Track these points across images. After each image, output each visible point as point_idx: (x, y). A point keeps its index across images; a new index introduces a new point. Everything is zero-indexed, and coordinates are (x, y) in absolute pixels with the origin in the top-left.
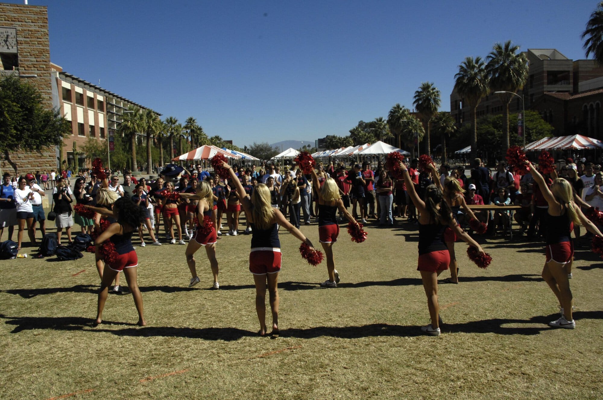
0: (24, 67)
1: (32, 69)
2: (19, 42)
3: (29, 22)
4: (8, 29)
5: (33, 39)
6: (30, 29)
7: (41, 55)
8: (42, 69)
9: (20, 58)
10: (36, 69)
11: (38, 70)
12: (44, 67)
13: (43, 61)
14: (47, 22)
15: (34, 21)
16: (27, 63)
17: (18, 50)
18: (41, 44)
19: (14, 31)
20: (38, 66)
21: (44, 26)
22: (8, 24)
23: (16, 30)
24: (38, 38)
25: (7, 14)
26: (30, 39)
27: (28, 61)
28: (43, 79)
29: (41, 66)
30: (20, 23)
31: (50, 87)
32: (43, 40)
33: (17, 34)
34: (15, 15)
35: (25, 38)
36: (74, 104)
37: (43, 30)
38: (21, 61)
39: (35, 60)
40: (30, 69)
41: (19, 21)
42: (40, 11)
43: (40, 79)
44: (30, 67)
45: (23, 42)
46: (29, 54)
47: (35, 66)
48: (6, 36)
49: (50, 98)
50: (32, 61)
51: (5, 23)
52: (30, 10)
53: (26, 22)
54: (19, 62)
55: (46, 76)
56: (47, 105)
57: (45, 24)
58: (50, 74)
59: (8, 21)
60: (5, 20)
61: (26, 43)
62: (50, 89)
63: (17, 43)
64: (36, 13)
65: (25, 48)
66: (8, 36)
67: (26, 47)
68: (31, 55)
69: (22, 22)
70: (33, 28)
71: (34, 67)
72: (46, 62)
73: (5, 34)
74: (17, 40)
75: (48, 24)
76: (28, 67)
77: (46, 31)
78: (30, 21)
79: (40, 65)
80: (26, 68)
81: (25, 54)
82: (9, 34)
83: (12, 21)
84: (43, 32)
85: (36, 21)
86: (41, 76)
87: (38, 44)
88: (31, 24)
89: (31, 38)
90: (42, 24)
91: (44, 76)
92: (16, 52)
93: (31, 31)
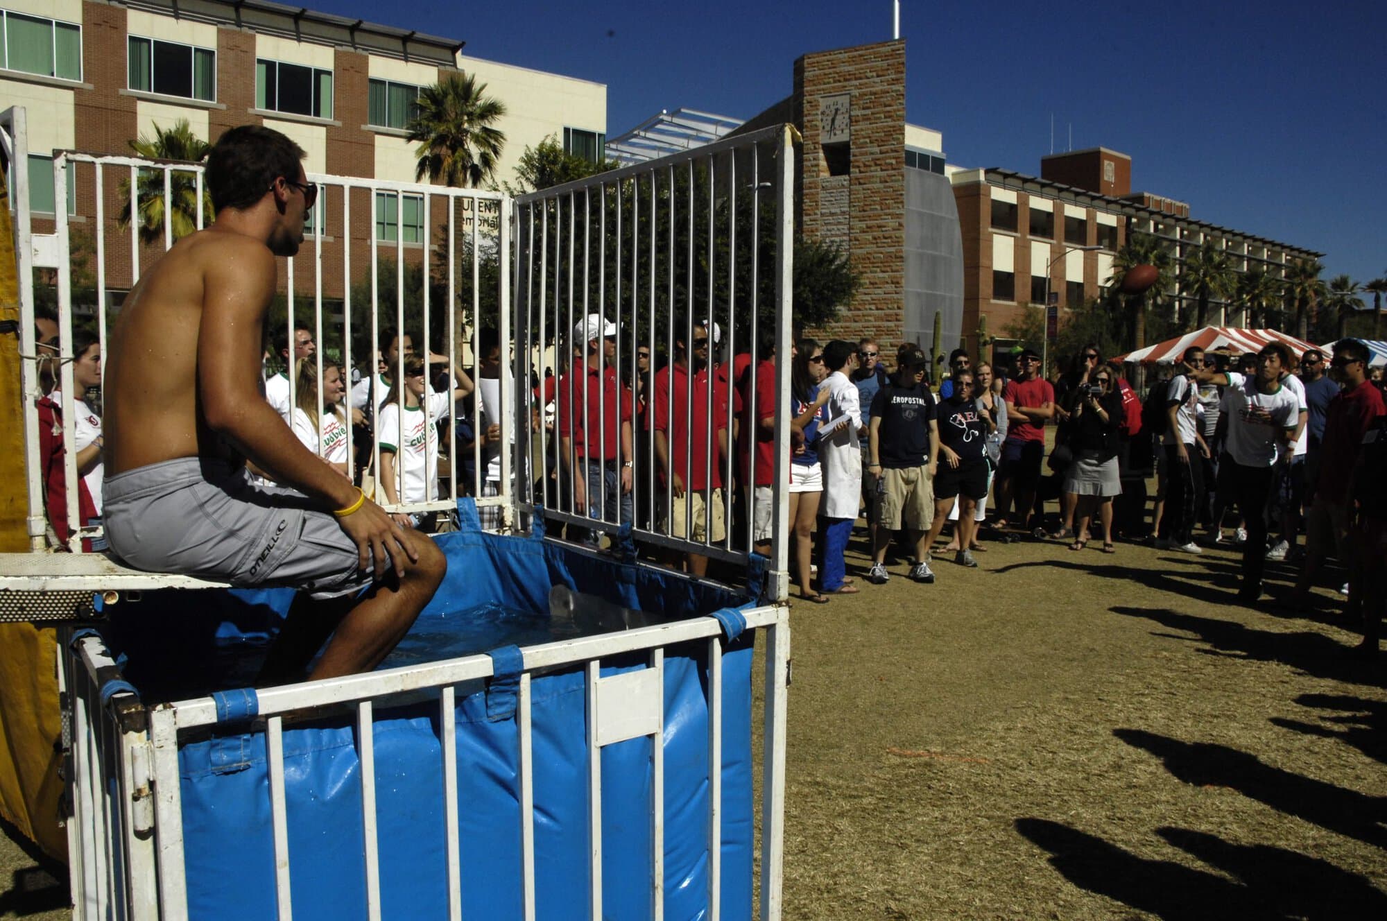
0: (858, 167)
1: (872, 169)
2: (853, 119)
3: (872, 77)
4: (837, 98)
5: (876, 110)
6: (873, 90)
7: (890, 138)
8: (890, 167)
9: (854, 150)
10: (878, 168)
11: (882, 170)
12: (894, 161)
13: (893, 151)
14: (905, 70)
15: (880, 73)
16: (863, 159)
17: (851, 135)
18: (890, 117)
19: (846, 99)
20: (883, 162)
21: (897, 80)
22: (838, 87)
23: (851, 96)
24: (886, 106)
25: (837, 70)
26: (873, 110)
27: (866, 154)
28: (890, 187)
29: (888, 161)
30: (857, 83)
31: (902, 202)
32: (895, 107)
33: (851, 105)
34: (850, 68)
35: (864, 109)
36: (1023, 236)
37: (894, 87)
38: (854, 156)
39: (877, 150)
40: (868, 169)
41: (856, 79)
42: (893, 51)
43: (885, 187)
44: (870, 166)
45: (860, 118)
46: (868, 140)
47: (878, 162)
48: (834, 112)
49: (900, 225)
50: (872, 154)
51: (834, 88)
52: (874, 53)
53: (868, 78)
54: (852, 158)
55: (896, 181)
56: (895, 239)
57: (899, 76)
58: (903, 176)
59: (840, 81)
60: (835, 82)
61: (866, 118)
62: (900, 206)
63: (851, 121)
64: (886, 57)
65: (862, 130)
66: (837, 110)
67: (863, 127)
68: (871, 142)
69: (861, 78)
70: (878, 88)
71: (876, 165)
72: (896, 151)
73: (833, 108)
74: (850, 117)
75: (904, 75)
76: (865, 166)
77: (901, 89)
78: (874, 74)
79: (886, 158)
80: (862, 169)
81: (862, 141)
82: (839, 106)
83: (846, 80)
84: (896, 91)
85: (885, 73)
86: (886, 182)
87: (885, 117)
88: (878, 80)
89: (874, 107)
90: (893, 76)
91: (892, 181)
92: (848, 139)
93: (875, 94)
